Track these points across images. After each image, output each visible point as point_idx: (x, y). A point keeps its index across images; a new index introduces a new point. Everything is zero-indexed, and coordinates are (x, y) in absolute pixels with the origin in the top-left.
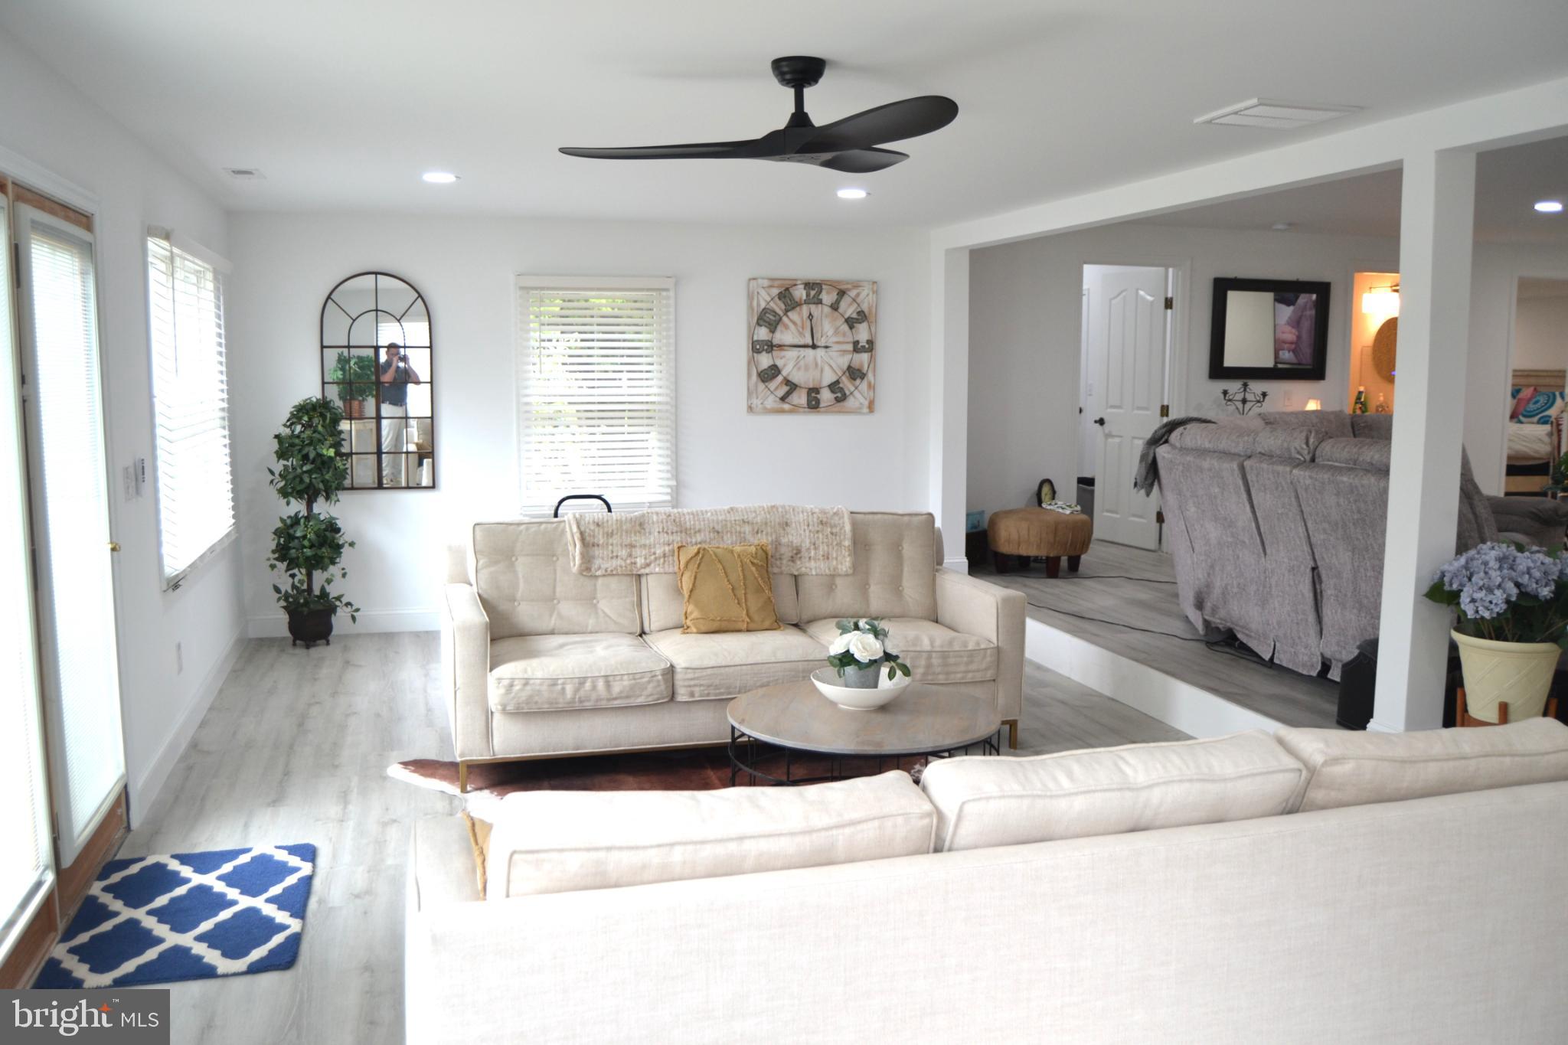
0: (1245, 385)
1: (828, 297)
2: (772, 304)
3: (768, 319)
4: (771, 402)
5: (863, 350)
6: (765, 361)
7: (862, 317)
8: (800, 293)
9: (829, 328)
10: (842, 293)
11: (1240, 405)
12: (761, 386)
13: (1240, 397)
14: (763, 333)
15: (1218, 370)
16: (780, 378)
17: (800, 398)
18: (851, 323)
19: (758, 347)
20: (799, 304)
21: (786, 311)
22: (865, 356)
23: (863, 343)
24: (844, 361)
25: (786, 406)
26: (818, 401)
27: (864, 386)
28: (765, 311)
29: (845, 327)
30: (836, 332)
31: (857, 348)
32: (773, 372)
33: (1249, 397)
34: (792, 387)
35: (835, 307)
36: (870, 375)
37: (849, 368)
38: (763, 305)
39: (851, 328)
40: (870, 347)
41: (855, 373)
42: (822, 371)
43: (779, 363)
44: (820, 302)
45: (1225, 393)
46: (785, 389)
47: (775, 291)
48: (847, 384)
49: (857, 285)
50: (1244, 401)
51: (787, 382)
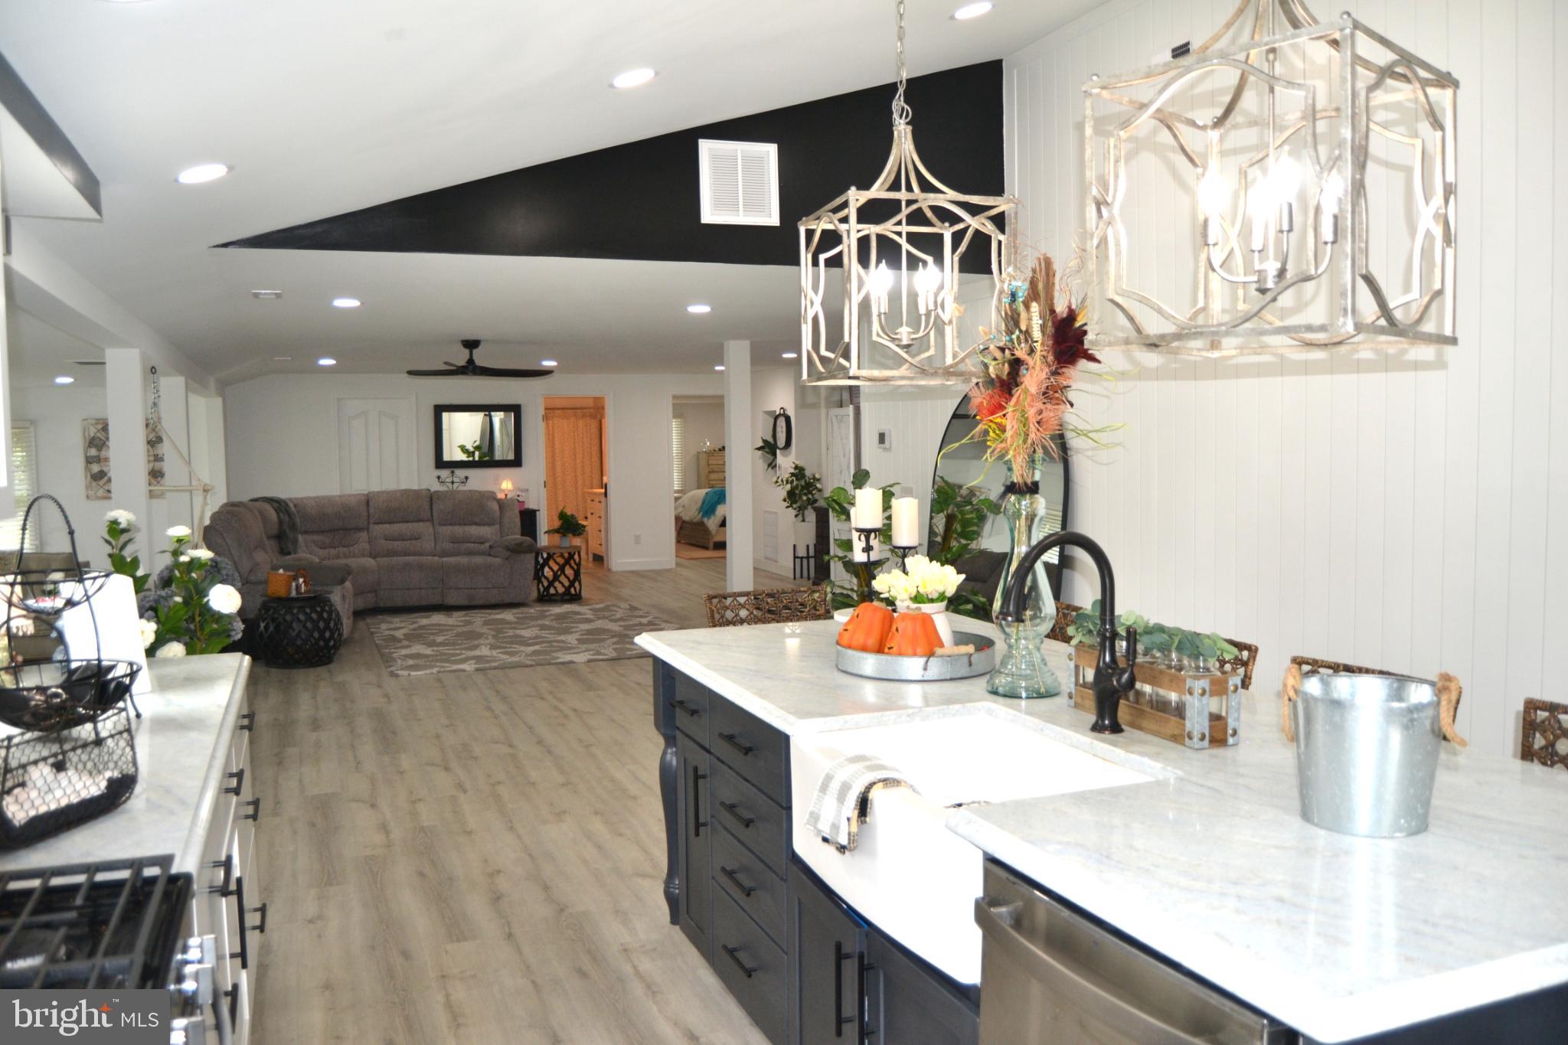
0: (453, 472)
2: (98, 434)
3: (95, 443)
4: (101, 493)
5: (161, 460)
6: (96, 468)
7: (159, 440)
11: (450, 484)
12: (94, 484)
13: (450, 480)
14: (93, 452)
15: (440, 463)
16: (106, 479)
18: (152, 444)
19: (90, 461)
21: (108, 439)
23: (161, 456)
24: (149, 467)
28: (94, 439)
29: (148, 447)
31: (156, 459)
32: (102, 475)
33: (455, 480)
37: (152, 470)
38: (92, 435)
39: (152, 446)
41: (156, 474)
43: (105, 469)
45: (439, 477)
47: (100, 427)
50: (453, 483)
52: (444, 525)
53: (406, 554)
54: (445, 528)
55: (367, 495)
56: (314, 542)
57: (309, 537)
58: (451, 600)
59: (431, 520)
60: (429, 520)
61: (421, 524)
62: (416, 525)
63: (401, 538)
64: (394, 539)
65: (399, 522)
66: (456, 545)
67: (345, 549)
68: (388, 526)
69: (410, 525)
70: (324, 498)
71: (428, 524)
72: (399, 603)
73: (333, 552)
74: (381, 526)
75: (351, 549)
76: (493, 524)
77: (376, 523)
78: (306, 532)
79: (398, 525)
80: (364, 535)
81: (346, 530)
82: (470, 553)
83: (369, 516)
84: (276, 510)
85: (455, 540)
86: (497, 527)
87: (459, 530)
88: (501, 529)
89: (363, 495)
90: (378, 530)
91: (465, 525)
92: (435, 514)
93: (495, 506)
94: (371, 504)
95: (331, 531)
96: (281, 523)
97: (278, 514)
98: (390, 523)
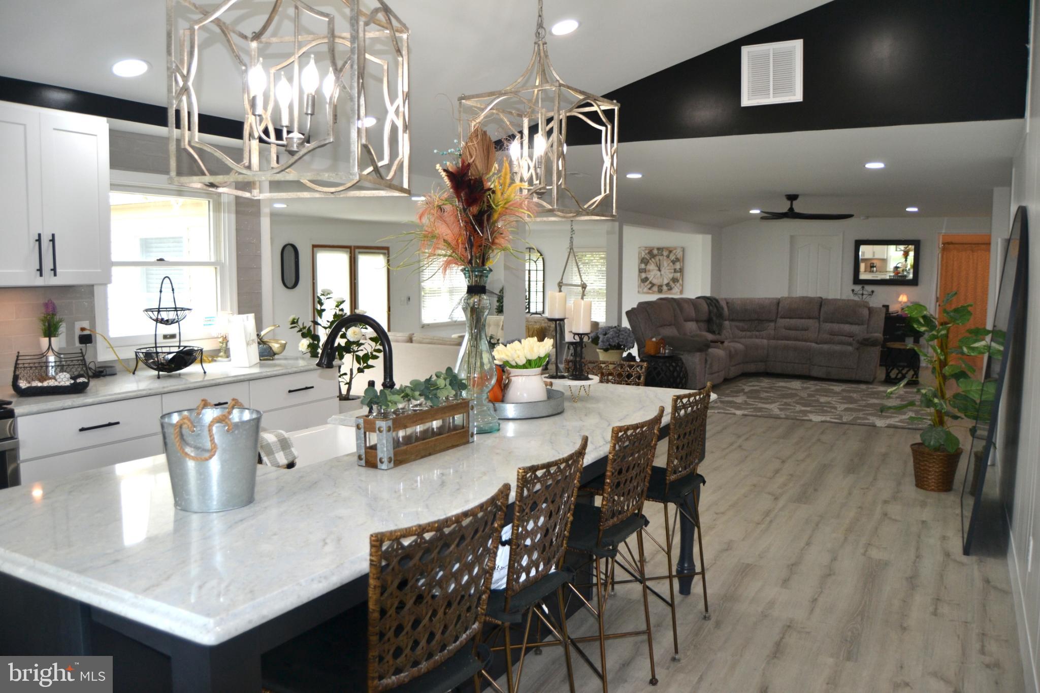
0: (863, 287)
1: (665, 253)
2: (646, 256)
3: (644, 261)
4: (646, 290)
5: (678, 272)
6: (644, 275)
7: (677, 260)
8: (655, 252)
9: (665, 263)
10: (670, 252)
11: (860, 296)
12: (642, 284)
13: (861, 292)
14: (643, 266)
15: (857, 281)
16: (648, 282)
17: (655, 289)
18: (674, 262)
19: (641, 271)
20: (656, 256)
21: (650, 259)
22: (679, 274)
23: (678, 269)
24: (671, 276)
25: (650, 291)
26: (662, 290)
27: (678, 285)
28: (643, 258)
29: (671, 264)
30: (668, 265)
31: (675, 271)
32: (646, 279)
33: (865, 293)
34: (653, 285)
35: (668, 257)
36: (681, 281)
37: (673, 278)
38: (643, 256)
39: (674, 264)
40: (681, 271)
41: (675, 280)
42: (663, 279)
43: (649, 276)
44: (662, 255)
45: (853, 291)
46: (650, 285)
47: (647, 251)
48: (672, 284)
49: (675, 248)
51: (651, 283)
52: (826, 322)
53: (796, 339)
54: (827, 324)
55: (779, 299)
56: (738, 327)
57: (734, 323)
58: (814, 373)
59: (818, 318)
60: (817, 318)
61: (811, 321)
62: (807, 321)
63: (796, 329)
64: (790, 329)
65: (797, 318)
66: (832, 337)
67: (757, 333)
68: (788, 320)
69: (803, 321)
70: (747, 299)
71: (816, 320)
72: (779, 371)
73: (748, 333)
74: (784, 320)
75: (762, 332)
76: (862, 324)
77: (782, 318)
78: (732, 320)
79: (794, 320)
80: (772, 324)
81: (761, 321)
82: (842, 343)
83: (778, 313)
84: (707, 304)
85: (832, 333)
86: (866, 326)
87: (836, 327)
88: (868, 327)
89: (776, 299)
90: (782, 322)
91: (842, 323)
92: (821, 314)
93: (866, 312)
94: (780, 305)
95: (749, 320)
96: (710, 312)
97: (709, 307)
98: (790, 318)
